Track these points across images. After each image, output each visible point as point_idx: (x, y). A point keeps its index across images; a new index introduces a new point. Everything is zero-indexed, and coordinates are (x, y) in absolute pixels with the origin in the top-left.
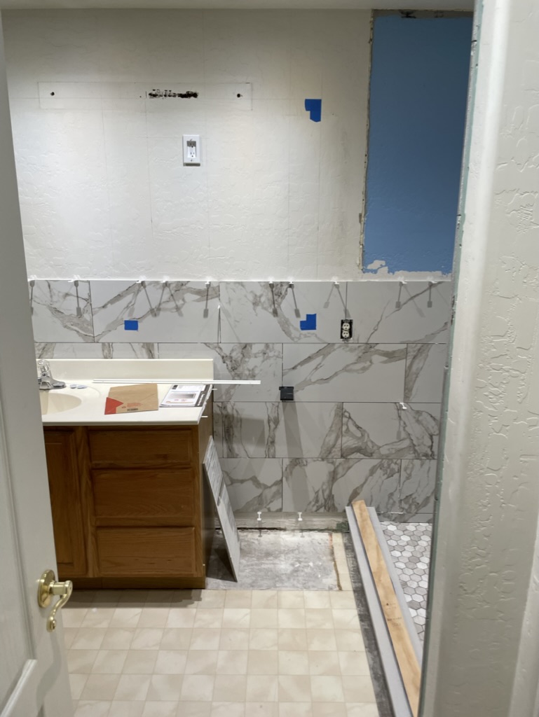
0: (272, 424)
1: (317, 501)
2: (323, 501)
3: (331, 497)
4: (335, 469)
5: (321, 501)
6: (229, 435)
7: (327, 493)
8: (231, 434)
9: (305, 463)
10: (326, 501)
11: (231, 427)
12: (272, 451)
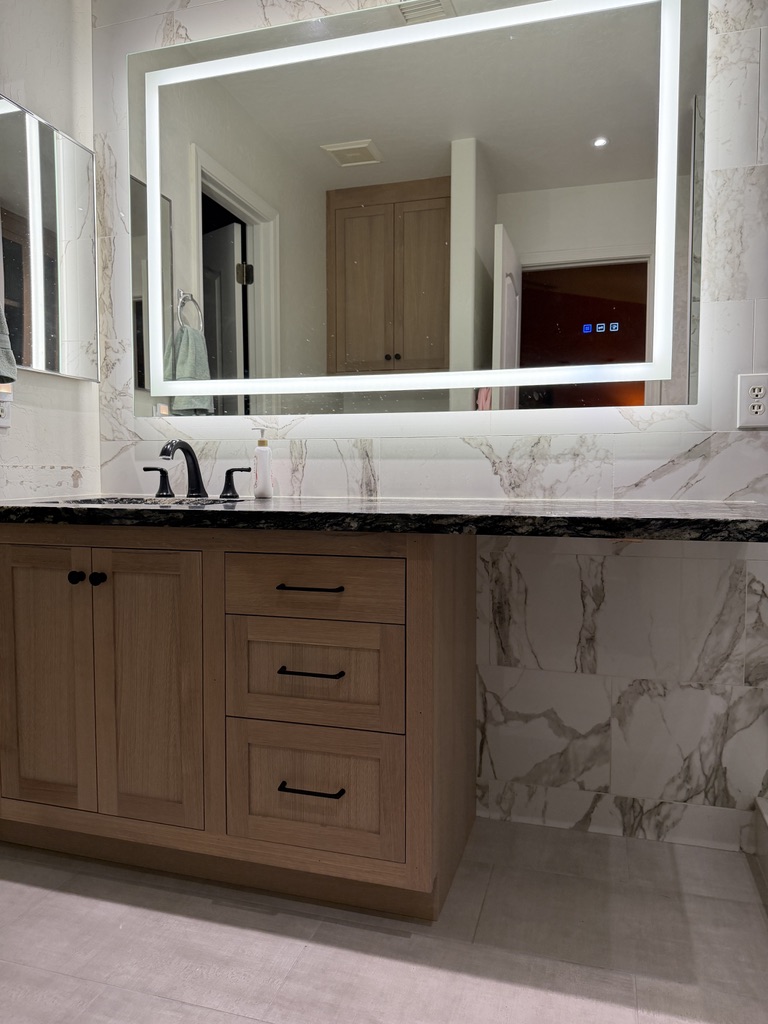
0: (589, 600)
1: (688, 779)
2: (702, 779)
3: (719, 771)
4: (729, 708)
5: (698, 777)
6: (502, 620)
7: (711, 760)
8: (507, 617)
9: (661, 691)
10: (708, 780)
11: (507, 602)
12: (589, 658)
